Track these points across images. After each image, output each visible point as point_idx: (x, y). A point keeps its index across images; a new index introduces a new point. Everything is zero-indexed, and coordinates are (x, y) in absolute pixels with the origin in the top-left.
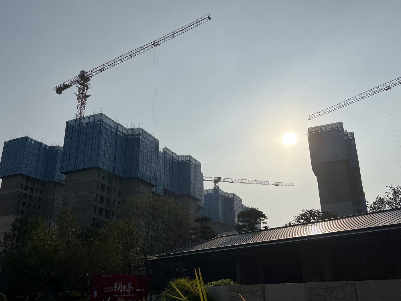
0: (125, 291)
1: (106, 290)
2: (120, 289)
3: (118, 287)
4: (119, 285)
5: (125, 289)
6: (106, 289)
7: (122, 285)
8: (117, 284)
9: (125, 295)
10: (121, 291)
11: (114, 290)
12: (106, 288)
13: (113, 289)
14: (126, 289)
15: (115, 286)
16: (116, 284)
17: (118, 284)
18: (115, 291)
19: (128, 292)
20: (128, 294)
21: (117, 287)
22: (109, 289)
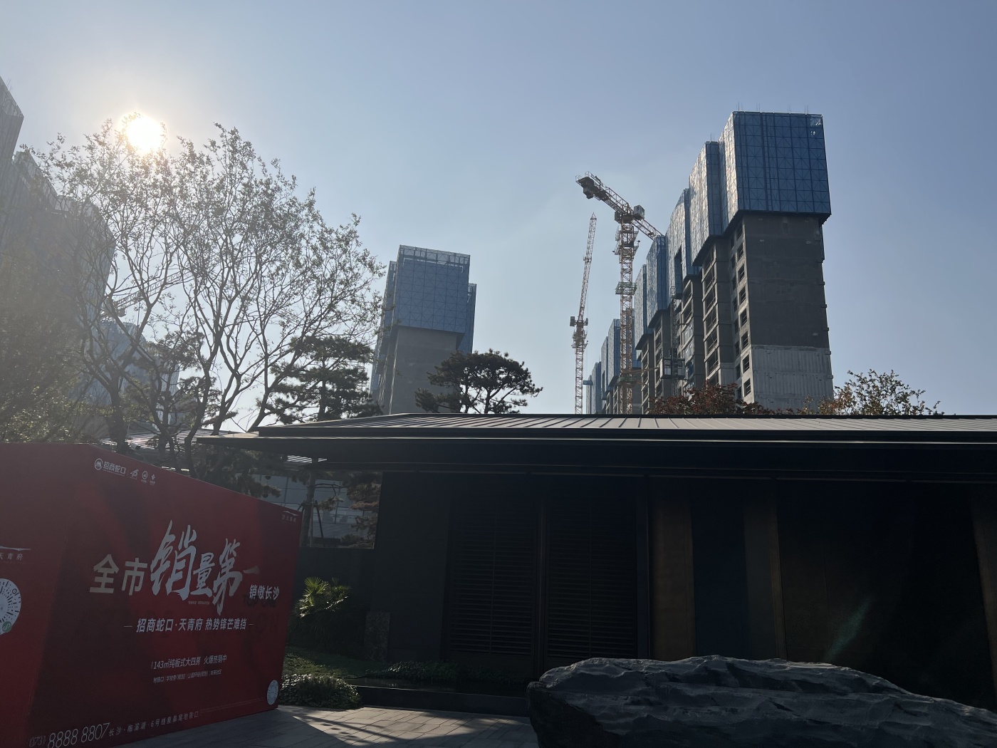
0: (204, 597)
1: (105, 580)
2: (180, 576)
3: (172, 565)
4: (183, 549)
5: (204, 579)
6: (106, 571)
7: (192, 551)
8: (173, 538)
9: (200, 622)
10: (184, 593)
11: (148, 583)
12: (107, 565)
13: (148, 572)
14: (209, 583)
15: (162, 553)
16: (169, 538)
17: (175, 544)
18: (156, 589)
19: (215, 601)
20: (214, 615)
21: (168, 564)
22: (123, 569)
